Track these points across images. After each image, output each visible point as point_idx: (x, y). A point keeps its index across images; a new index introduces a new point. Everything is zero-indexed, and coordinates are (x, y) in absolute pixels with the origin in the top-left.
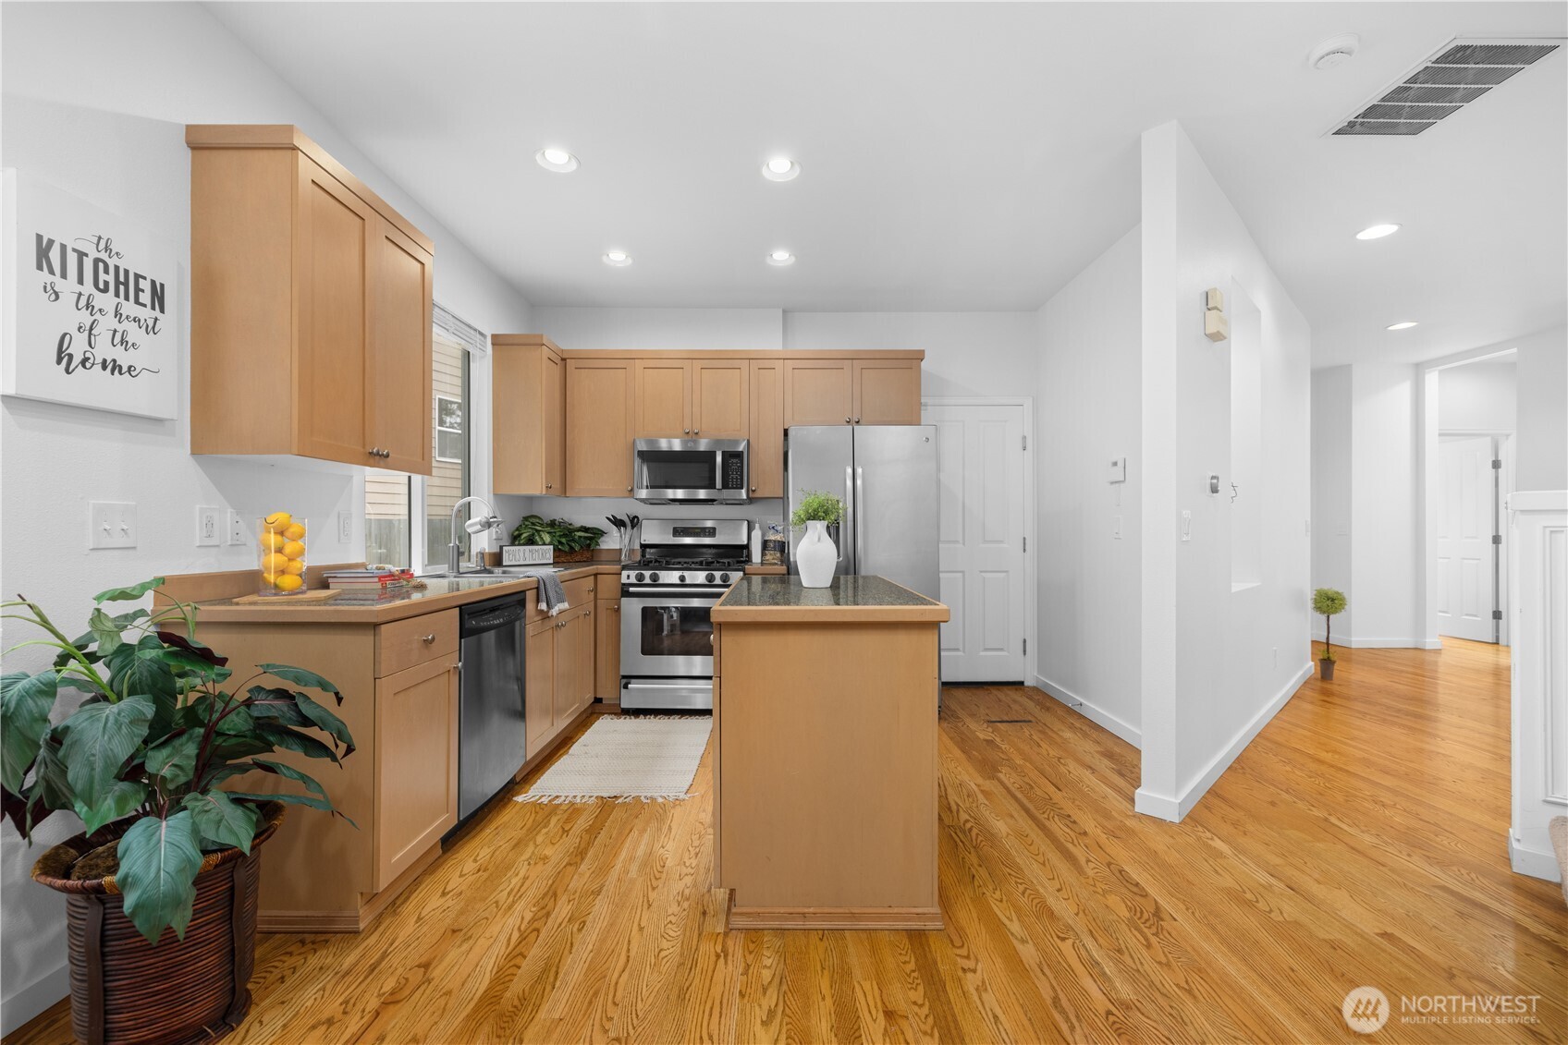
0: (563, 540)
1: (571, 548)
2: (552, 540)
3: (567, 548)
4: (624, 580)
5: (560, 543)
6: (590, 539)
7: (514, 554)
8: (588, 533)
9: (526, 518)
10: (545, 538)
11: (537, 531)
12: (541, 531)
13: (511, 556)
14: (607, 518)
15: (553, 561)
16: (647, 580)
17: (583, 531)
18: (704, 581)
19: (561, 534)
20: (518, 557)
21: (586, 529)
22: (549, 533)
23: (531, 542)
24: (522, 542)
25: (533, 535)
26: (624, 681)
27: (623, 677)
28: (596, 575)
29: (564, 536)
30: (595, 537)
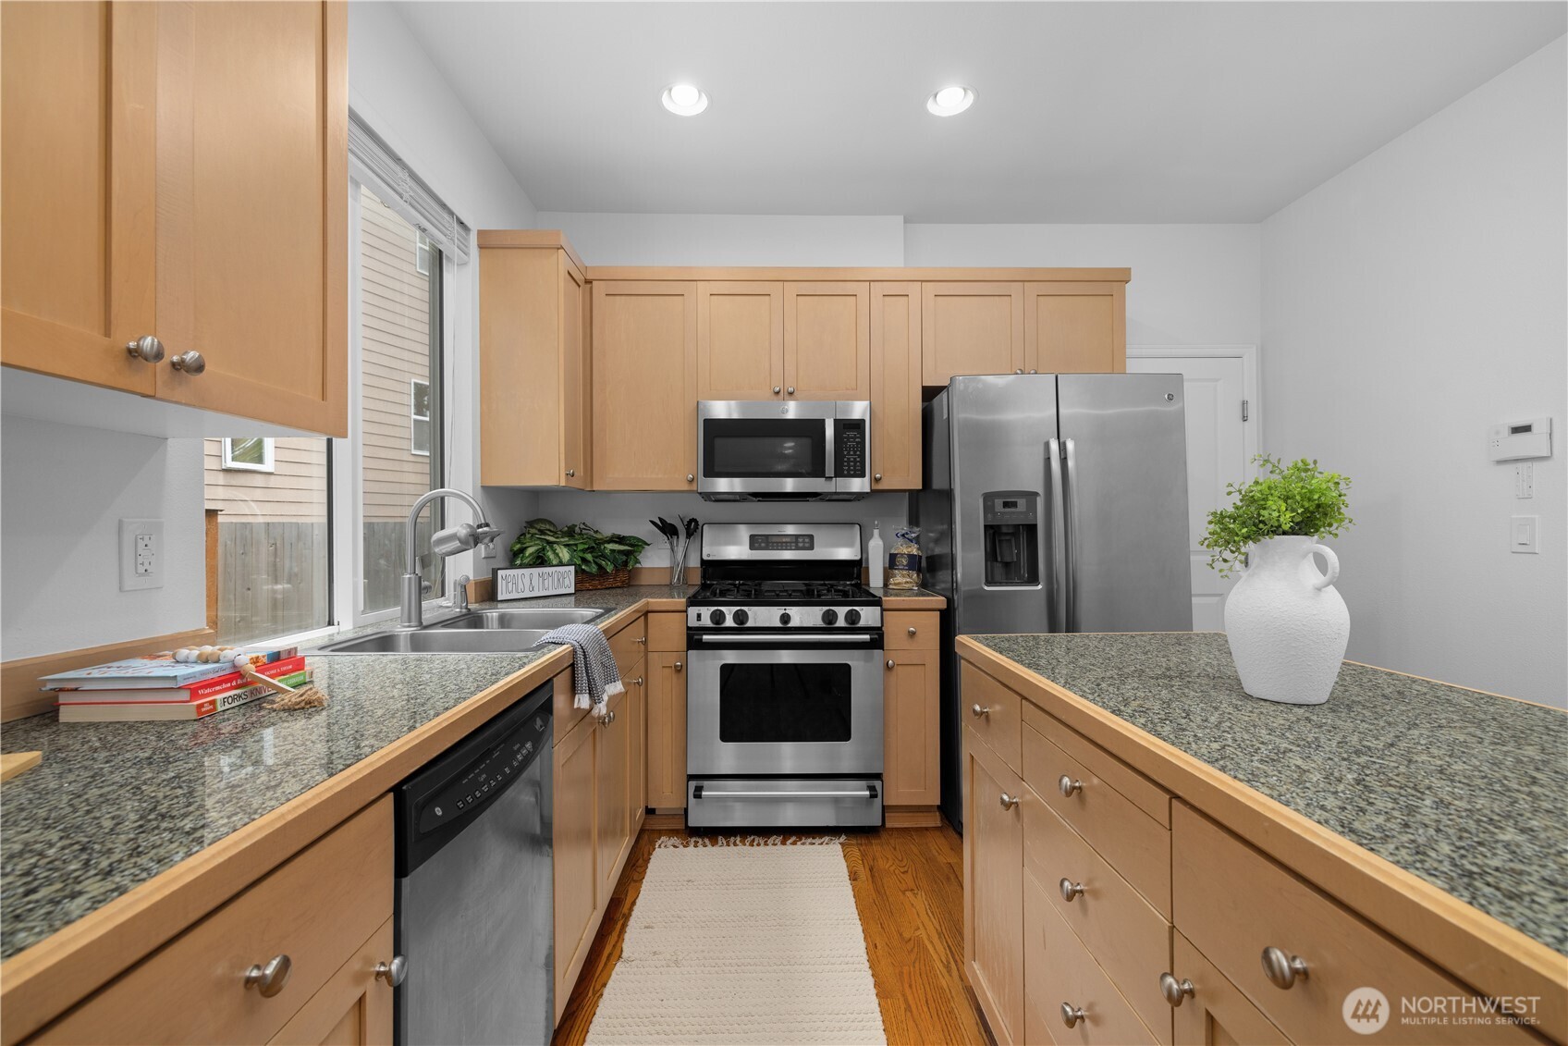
0: (589, 557)
1: (600, 567)
2: (572, 557)
3: (594, 569)
4: (693, 623)
5: (584, 560)
6: (627, 553)
7: (515, 582)
8: (623, 545)
9: (531, 524)
10: (560, 555)
11: (549, 543)
12: (555, 543)
13: (510, 584)
14: (652, 522)
15: (576, 591)
16: (729, 622)
17: (616, 542)
18: (819, 623)
19: (586, 546)
20: (521, 586)
21: (620, 540)
22: (566, 546)
23: (540, 561)
24: (526, 561)
25: (544, 549)
26: (693, 784)
27: (691, 777)
28: (646, 614)
29: (591, 549)
30: (634, 551)
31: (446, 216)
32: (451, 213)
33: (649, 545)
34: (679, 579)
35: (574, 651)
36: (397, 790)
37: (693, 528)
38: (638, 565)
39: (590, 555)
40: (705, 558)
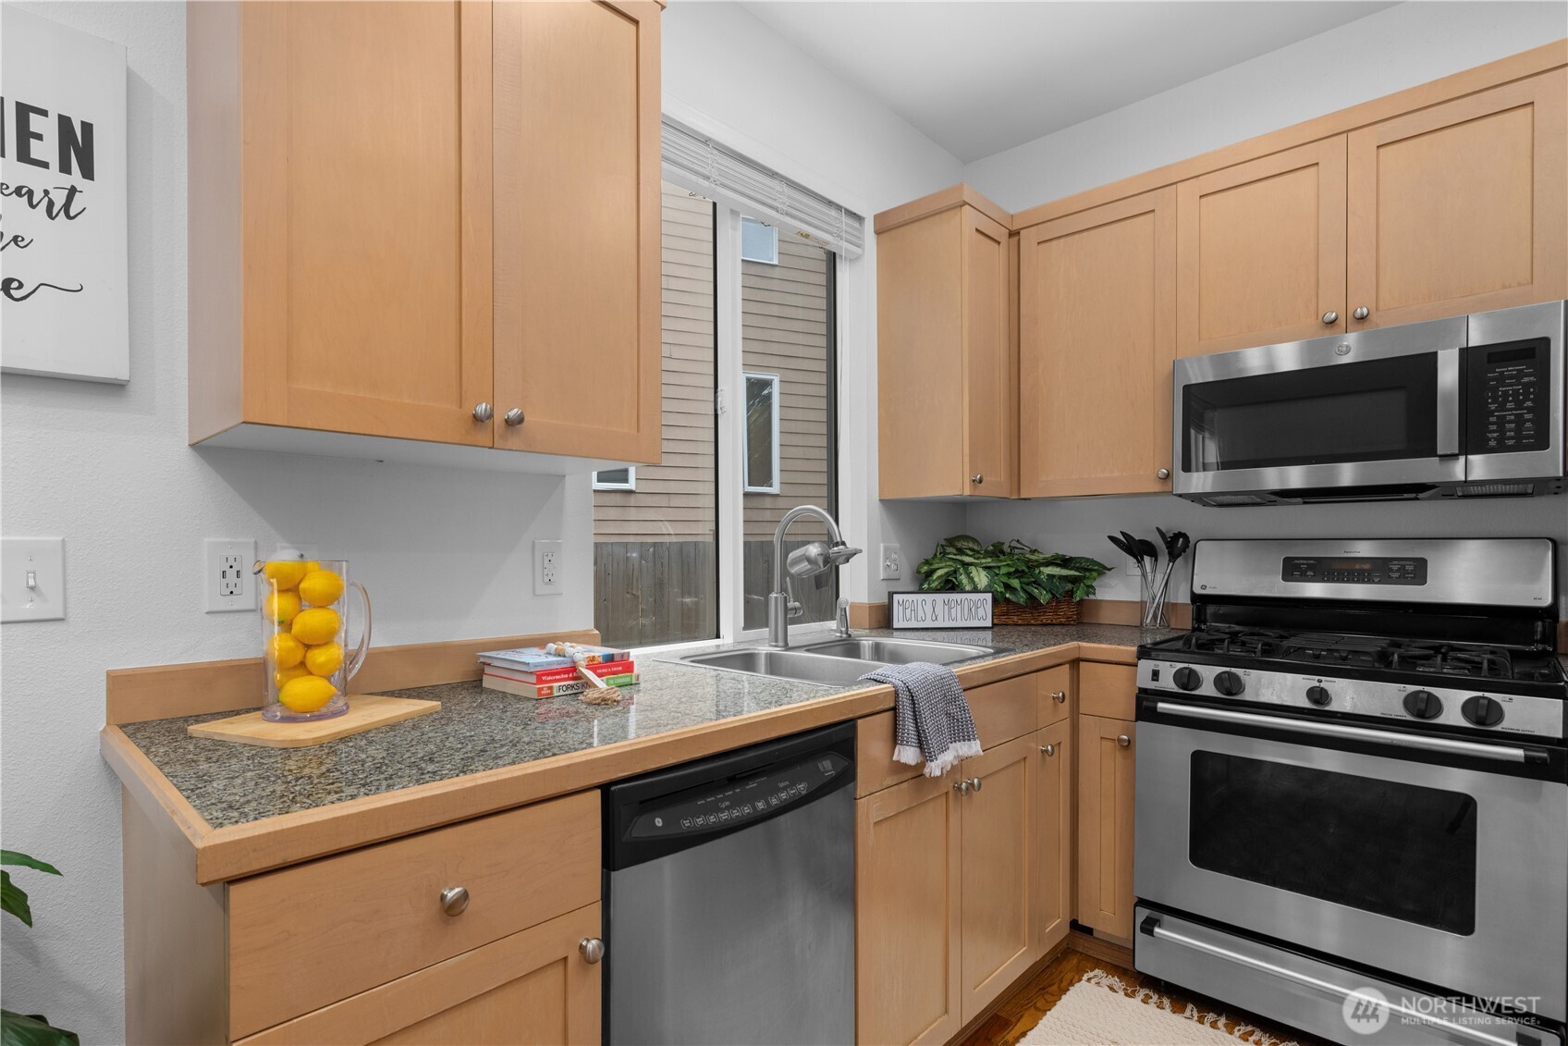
0: (1015, 583)
1: (1032, 597)
2: (991, 582)
3: (1022, 598)
5: (1008, 587)
6: (1074, 580)
7: (916, 608)
8: (1071, 569)
9: (951, 542)
10: (976, 579)
11: (966, 565)
12: (971, 564)
13: (908, 611)
14: (1112, 538)
15: (994, 624)
16: (1208, 689)
17: (1058, 565)
18: (1399, 712)
19: (1012, 570)
20: (921, 613)
21: (1065, 562)
22: (987, 568)
23: (950, 586)
24: (933, 585)
25: (955, 572)
26: (1143, 913)
27: (1143, 903)
28: (1075, 663)
29: (1018, 574)
30: (1085, 577)
31: (833, 213)
32: (839, 208)
33: (1110, 570)
34: (1155, 617)
35: (896, 693)
36: (605, 788)
37: (1178, 546)
38: (1091, 597)
39: (1017, 581)
40: (1198, 590)
